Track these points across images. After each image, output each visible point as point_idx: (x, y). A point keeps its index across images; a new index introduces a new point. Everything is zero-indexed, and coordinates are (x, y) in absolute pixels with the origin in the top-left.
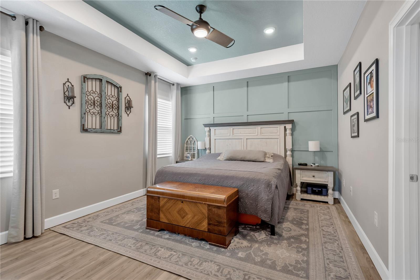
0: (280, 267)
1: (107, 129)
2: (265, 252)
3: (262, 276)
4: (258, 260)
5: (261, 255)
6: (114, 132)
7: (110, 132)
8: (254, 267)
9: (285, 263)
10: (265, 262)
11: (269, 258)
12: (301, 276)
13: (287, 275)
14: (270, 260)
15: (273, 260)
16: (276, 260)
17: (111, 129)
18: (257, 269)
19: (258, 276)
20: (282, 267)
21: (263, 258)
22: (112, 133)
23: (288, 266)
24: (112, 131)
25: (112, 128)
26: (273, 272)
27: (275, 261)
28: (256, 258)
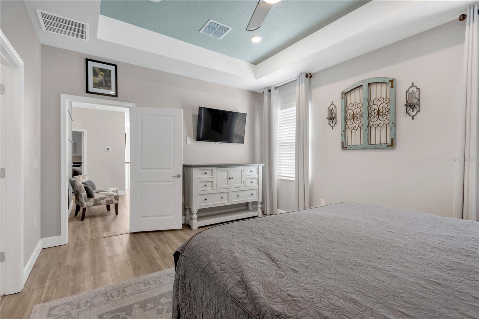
0: (134, 308)
1: (370, 144)
2: (164, 312)
3: (146, 291)
4: (162, 300)
5: (164, 306)
6: (381, 147)
7: (375, 147)
8: (159, 292)
9: (131, 316)
10: (155, 303)
11: (154, 310)
12: (109, 314)
13: (124, 306)
14: (151, 308)
15: (148, 310)
16: (145, 313)
17: (376, 144)
18: (155, 293)
19: (150, 288)
20: (133, 310)
21: (159, 306)
22: (379, 148)
23: (126, 315)
24: (378, 146)
25: (378, 142)
26: (139, 300)
27: (144, 311)
28: (167, 300)
